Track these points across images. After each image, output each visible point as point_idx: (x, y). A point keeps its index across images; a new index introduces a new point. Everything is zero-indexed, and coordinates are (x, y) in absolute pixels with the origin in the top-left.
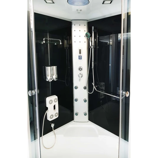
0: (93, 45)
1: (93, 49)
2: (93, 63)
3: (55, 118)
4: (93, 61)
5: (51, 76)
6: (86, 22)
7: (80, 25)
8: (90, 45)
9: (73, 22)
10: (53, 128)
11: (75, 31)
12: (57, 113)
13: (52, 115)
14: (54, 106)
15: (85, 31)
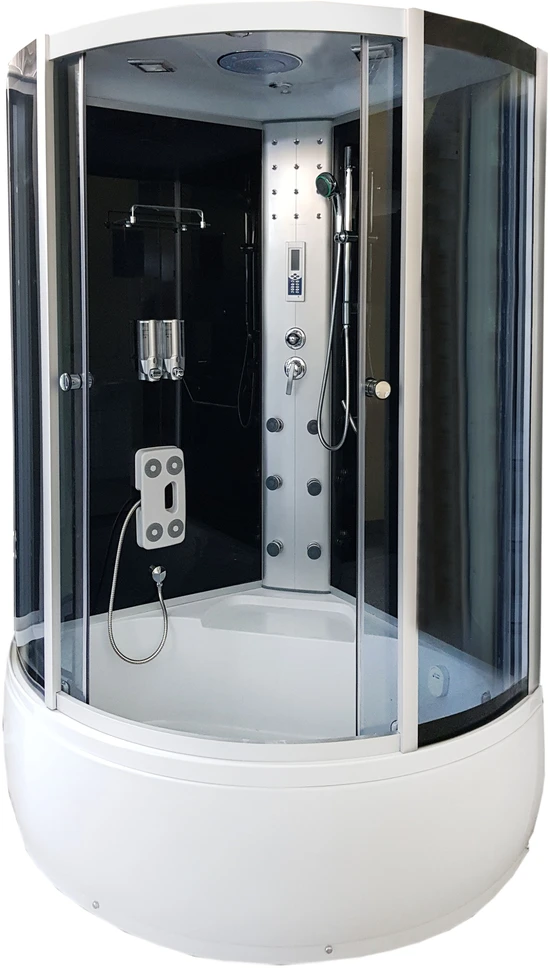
0: (347, 229)
1: (347, 245)
2: (346, 306)
3: (166, 541)
4: (346, 298)
5: (157, 361)
6: (327, 126)
7: (297, 143)
8: (339, 230)
9: (269, 129)
10: (159, 585)
11: (274, 168)
12: (177, 522)
13: (157, 526)
14: (169, 490)
15: (319, 167)
